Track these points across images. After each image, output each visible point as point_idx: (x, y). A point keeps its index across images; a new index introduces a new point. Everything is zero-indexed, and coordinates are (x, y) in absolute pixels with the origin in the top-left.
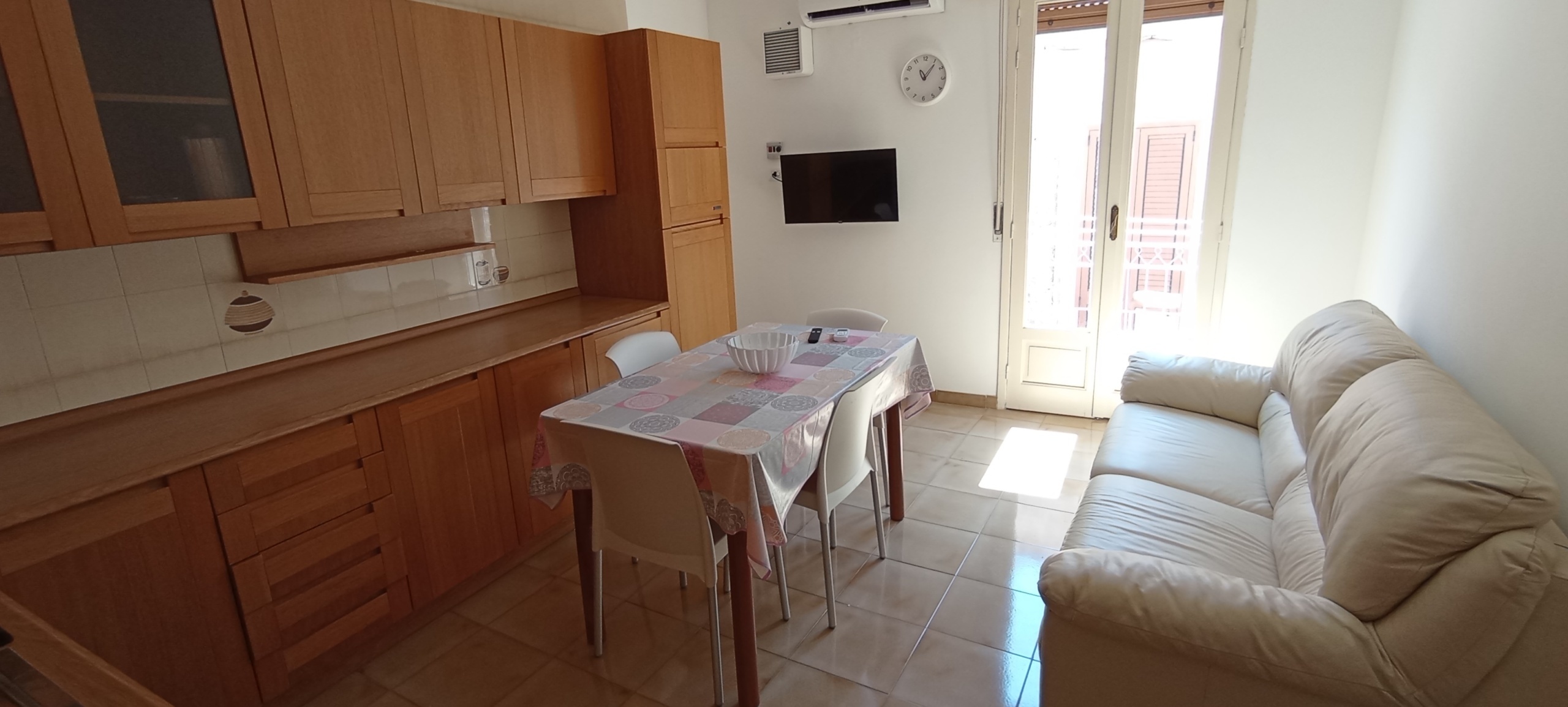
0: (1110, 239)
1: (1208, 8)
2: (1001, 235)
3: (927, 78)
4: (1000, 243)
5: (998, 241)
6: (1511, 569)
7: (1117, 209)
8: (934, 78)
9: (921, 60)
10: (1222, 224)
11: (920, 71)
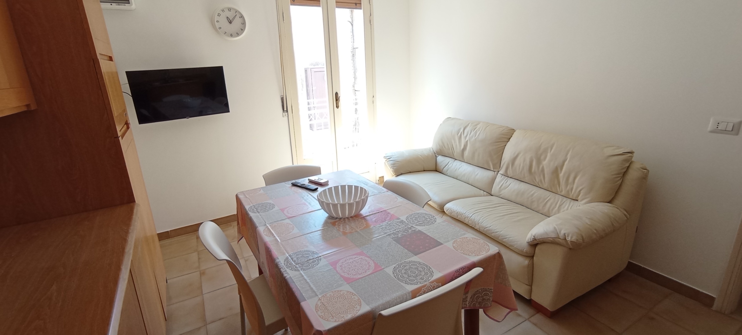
0: (336, 108)
1: (355, 5)
2: (287, 113)
3: (232, 23)
4: (287, 118)
5: (286, 116)
6: (645, 171)
7: (338, 94)
8: (237, 21)
9: (226, 11)
10: (373, 97)
11: (227, 17)
